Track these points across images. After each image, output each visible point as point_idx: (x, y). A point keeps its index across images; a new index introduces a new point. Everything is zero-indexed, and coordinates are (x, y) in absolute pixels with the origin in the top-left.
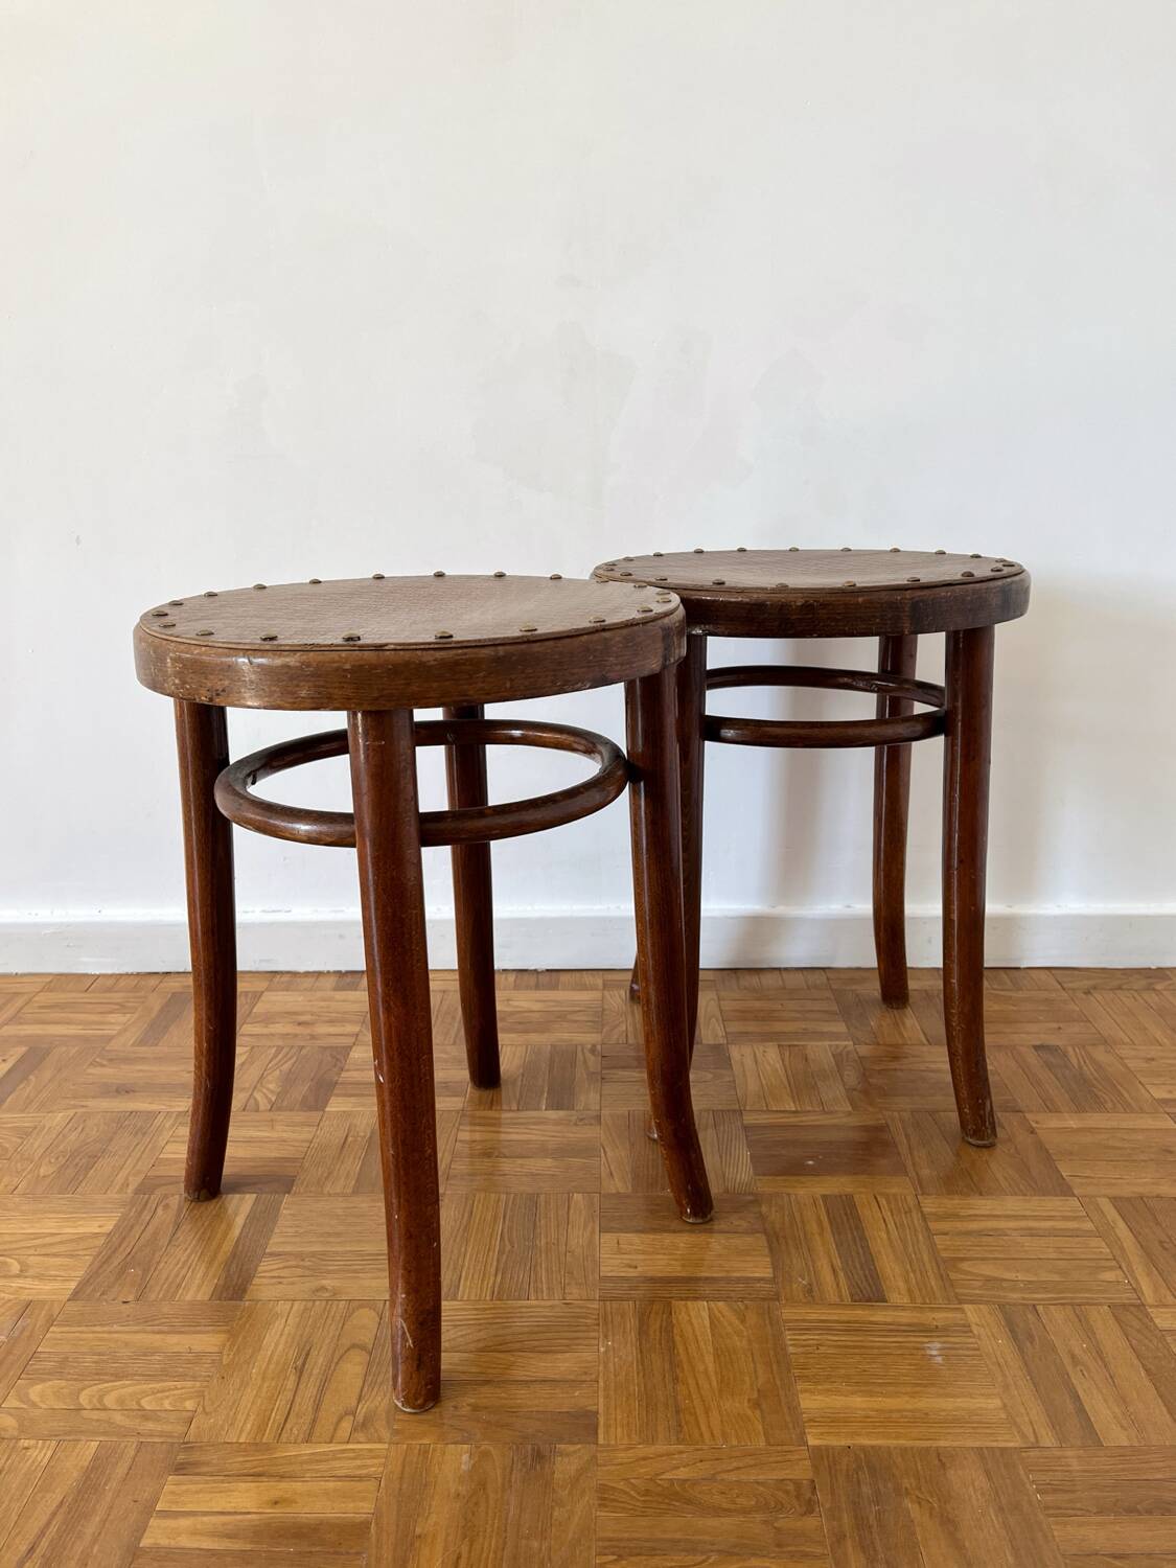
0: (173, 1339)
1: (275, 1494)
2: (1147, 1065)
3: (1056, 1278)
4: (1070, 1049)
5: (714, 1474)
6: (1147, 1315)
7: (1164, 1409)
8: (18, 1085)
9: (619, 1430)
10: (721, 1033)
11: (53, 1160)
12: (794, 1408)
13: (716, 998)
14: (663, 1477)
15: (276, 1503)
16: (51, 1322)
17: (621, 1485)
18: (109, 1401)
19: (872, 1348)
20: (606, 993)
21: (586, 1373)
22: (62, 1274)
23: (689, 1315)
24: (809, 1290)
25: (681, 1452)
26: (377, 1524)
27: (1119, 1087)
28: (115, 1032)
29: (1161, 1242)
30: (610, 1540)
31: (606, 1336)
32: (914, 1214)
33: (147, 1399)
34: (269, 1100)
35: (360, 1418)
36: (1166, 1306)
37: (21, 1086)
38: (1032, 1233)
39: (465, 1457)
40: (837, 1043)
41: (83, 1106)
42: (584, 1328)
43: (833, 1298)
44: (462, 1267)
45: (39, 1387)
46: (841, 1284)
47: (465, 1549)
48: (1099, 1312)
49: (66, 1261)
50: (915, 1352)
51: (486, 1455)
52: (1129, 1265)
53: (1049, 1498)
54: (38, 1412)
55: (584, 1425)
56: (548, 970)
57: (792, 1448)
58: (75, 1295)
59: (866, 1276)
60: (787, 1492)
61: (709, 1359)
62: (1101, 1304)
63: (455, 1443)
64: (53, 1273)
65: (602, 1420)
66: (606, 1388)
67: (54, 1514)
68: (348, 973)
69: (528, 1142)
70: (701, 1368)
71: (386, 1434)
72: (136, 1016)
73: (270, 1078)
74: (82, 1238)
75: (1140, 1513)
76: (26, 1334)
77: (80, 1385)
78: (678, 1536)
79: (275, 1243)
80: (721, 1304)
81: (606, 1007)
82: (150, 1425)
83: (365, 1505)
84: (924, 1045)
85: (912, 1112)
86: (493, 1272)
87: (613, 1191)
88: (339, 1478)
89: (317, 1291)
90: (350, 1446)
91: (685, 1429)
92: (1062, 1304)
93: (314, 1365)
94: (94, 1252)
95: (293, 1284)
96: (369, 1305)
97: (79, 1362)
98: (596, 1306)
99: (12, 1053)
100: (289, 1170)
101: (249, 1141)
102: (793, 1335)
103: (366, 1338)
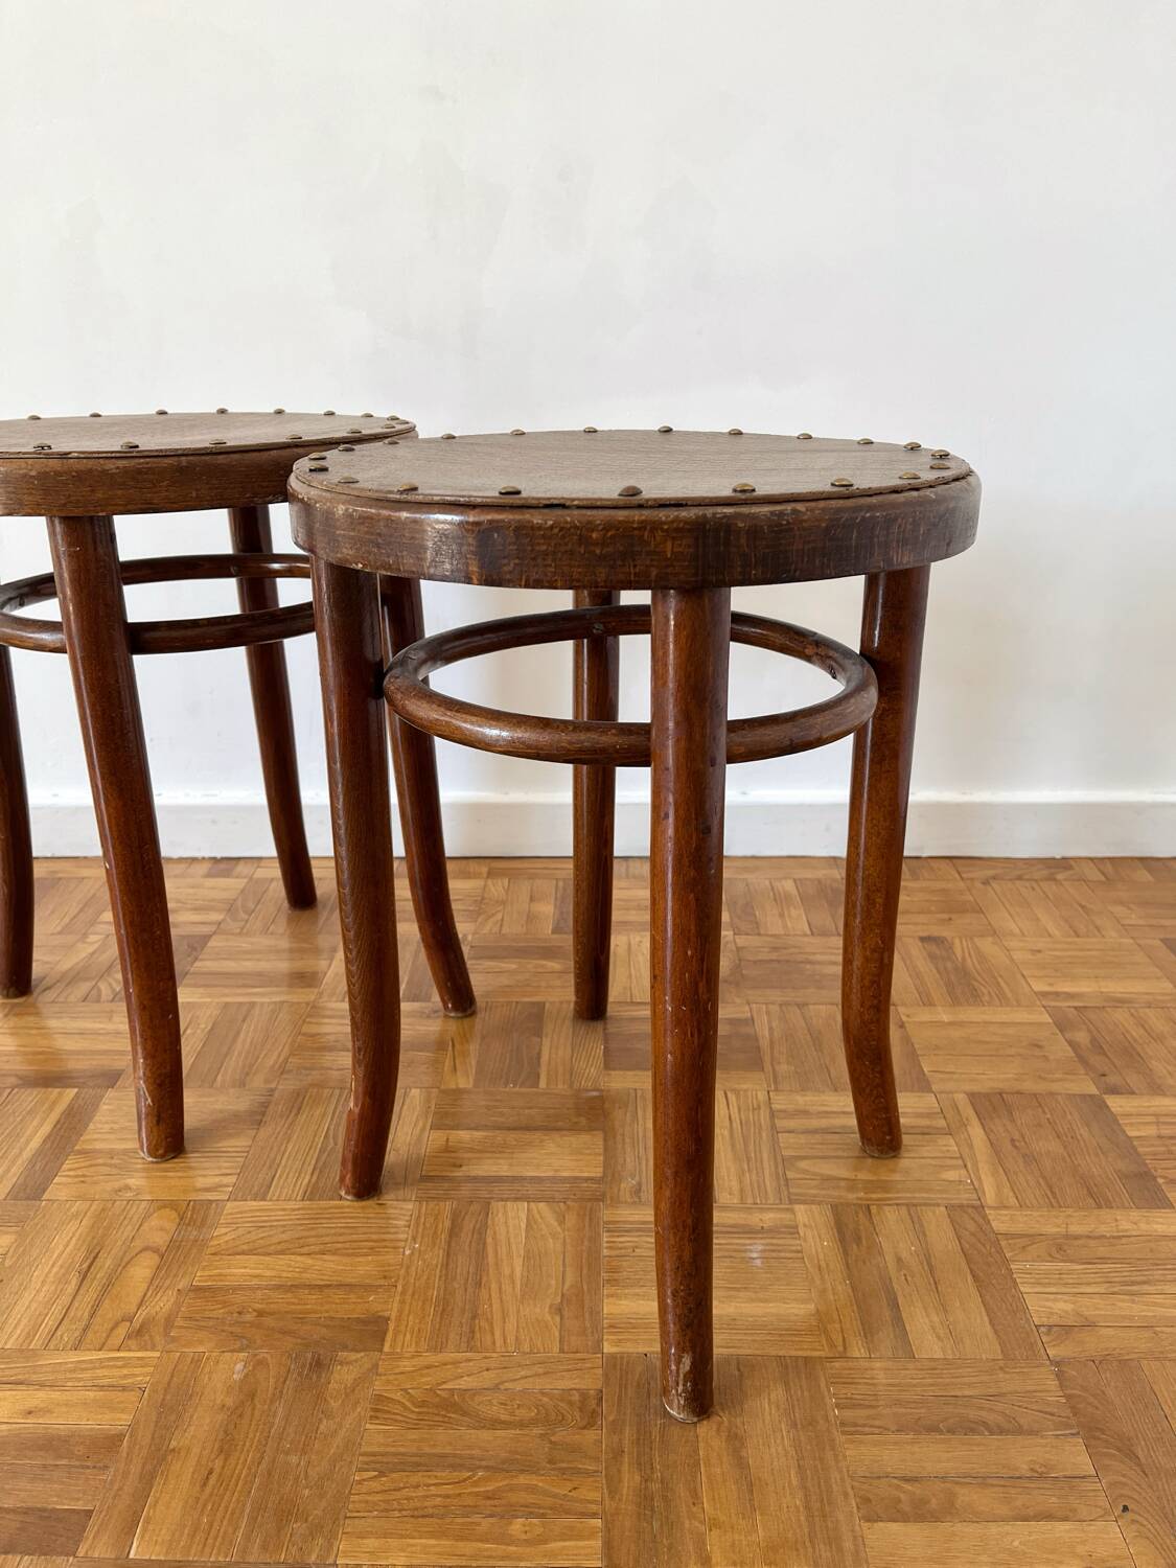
1: (30, 1404)
2: (1030, 957)
4: (957, 940)
5: (497, 1385)
6: (985, 1217)
7: (986, 1318)
9: (408, 1336)
12: (596, 1313)
14: (444, 1386)
15: (30, 1413)
17: (398, 1396)
20: (490, 882)
21: (385, 1277)
23: (506, 1217)
24: (637, 1191)
26: (131, 1436)
27: (1000, 980)
29: (1013, 1140)
30: (374, 1454)
31: (414, 1239)
32: (763, 1109)
35: (137, 1324)
36: (1006, 1207)
39: (239, 1366)
42: (393, 1230)
44: (279, 1164)
47: (218, 1464)
48: (934, 1212)
50: (734, 1254)
51: (261, 1363)
52: (975, 1164)
53: (848, 1414)
55: (372, 1331)
57: (586, 1356)
60: (571, 1403)
61: (518, 1264)
62: (938, 1205)
63: (232, 1351)
65: (392, 1326)
66: (403, 1293)
68: (223, 859)
70: (507, 1271)
71: (160, 1341)
75: (941, 1432)
78: (448, 1450)
79: (87, 1140)
80: (542, 1205)
81: (486, 895)
83: (124, 1416)
84: (806, 935)
85: (781, 1005)
86: (310, 1172)
87: (454, 1087)
88: (102, 1388)
89: (120, 1191)
90: (122, 1354)
91: (478, 1335)
92: (897, 1205)
93: (101, 1268)
95: (96, 1183)
96: (172, 1204)
98: (411, 1207)
100: (117, 1063)
101: (83, 1033)
102: (610, 1236)
103: (161, 1239)
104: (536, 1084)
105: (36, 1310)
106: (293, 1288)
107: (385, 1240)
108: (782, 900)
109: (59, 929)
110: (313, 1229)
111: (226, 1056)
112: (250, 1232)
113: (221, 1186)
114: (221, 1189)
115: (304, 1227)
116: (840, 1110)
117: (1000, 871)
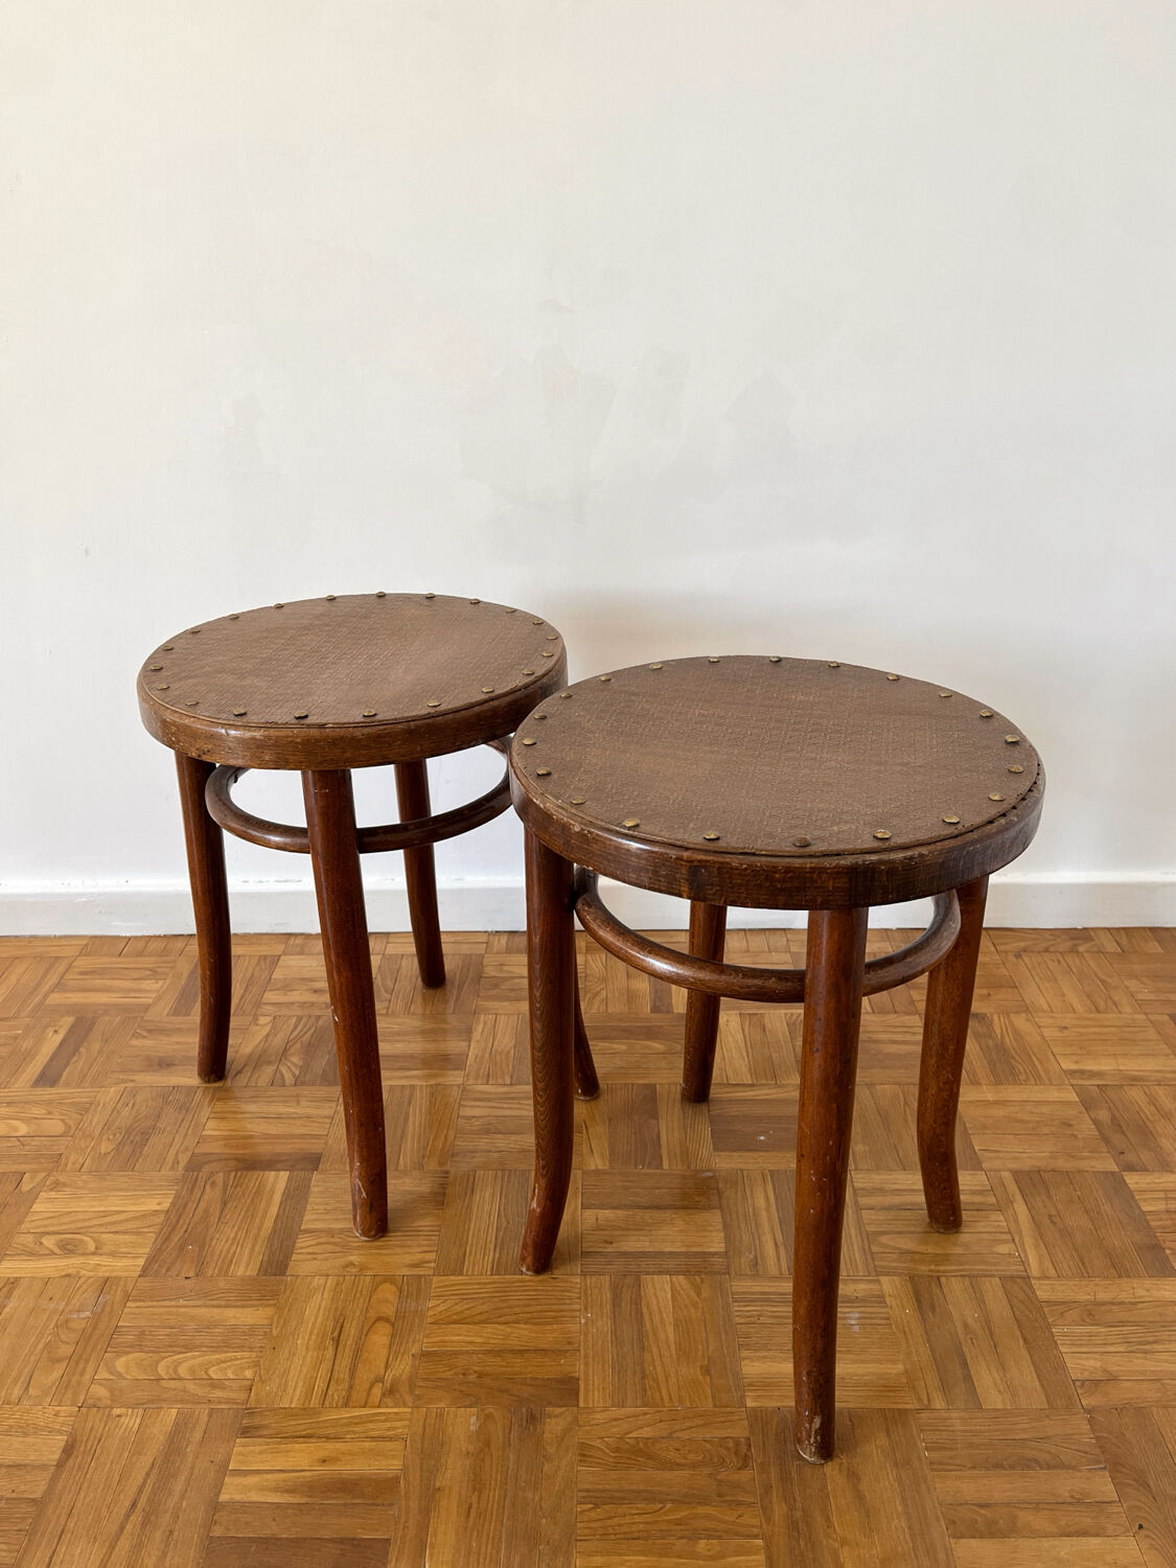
0: (230, 1313)
1: (322, 1454)
2: (1060, 1034)
4: (995, 1016)
5: (670, 1434)
6: (1031, 1286)
7: (1034, 1375)
8: (71, 1058)
9: (596, 1394)
11: (111, 1137)
12: (737, 1374)
14: (631, 1435)
15: (324, 1461)
16: (127, 1298)
17: (597, 1443)
18: (182, 1371)
20: (589, 957)
21: (569, 1343)
22: (131, 1251)
23: (655, 1289)
24: (755, 1265)
25: (645, 1414)
26: (405, 1479)
27: (1034, 1058)
28: (151, 1001)
29: (1050, 1216)
30: (588, 1491)
31: (586, 1309)
32: (847, 1189)
33: (213, 1369)
34: (294, 1074)
35: (388, 1385)
36: (1047, 1278)
37: (75, 1058)
39: (473, 1419)
41: (132, 1081)
42: (568, 1301)
43: (773, 1270)
44: (466, 1243)
45: (123, 1359)
46: (781, 1259)
47: (474, 1499)
48: (991, 1283)
49: (133, 1238)
51: (489, 1417)
52: (1021, 1238)
53: (936, 1455)
54: (124, 1383)
55: (568, 1389)
57: (733, 1410)
58: (144, 1272)
60: (728, 1449)
61: (670, 1329)
62: (993, 1276)
63: (465, 1407)
64: (123, 1250)
65: (582, 1384)
66: (586, 1357)
67: (148, 1474)
70: (662, 1336)
71: (409, 1399)
72: (168, 982)
73: (292, 1050)
74: (145, 1216)
75: (1005, 1469)
76: (108, 1309)
77: (155, 1357)
78: (641, 1487)
79: (310, 1220)
80: (681, 1277)
81: (589, 972)
82: (218, 1393)
83: (395, 1462)
86: (492, 1248)
87: (593, 1168)
88: (373, 1438)
89: (347, 1267)
90: (381, 1410)
91: (649, 1393)
92: (962, 1276)
93: (348, 1336)
94: (156, 1229)
95: (327, 1260)
96: (390, 1279)
97: (154, 1336)
98: (578, 1280)
99: (61, 1023)
100: (316, 1147)
101: (279, 1117)
102: (739, 1306)
103: (389, 1310)
104: (660, 1166)
105: (306, 1374)
106: (498, 1353)
107: (563, 1311)
110: (503, 1301)
111: (402, 1138)
112: (456, 1304)
113: (427, 1262)
114: (426, 1265)
115: (496, 1299)
116: (909, 1187)
117: (1029, 943)
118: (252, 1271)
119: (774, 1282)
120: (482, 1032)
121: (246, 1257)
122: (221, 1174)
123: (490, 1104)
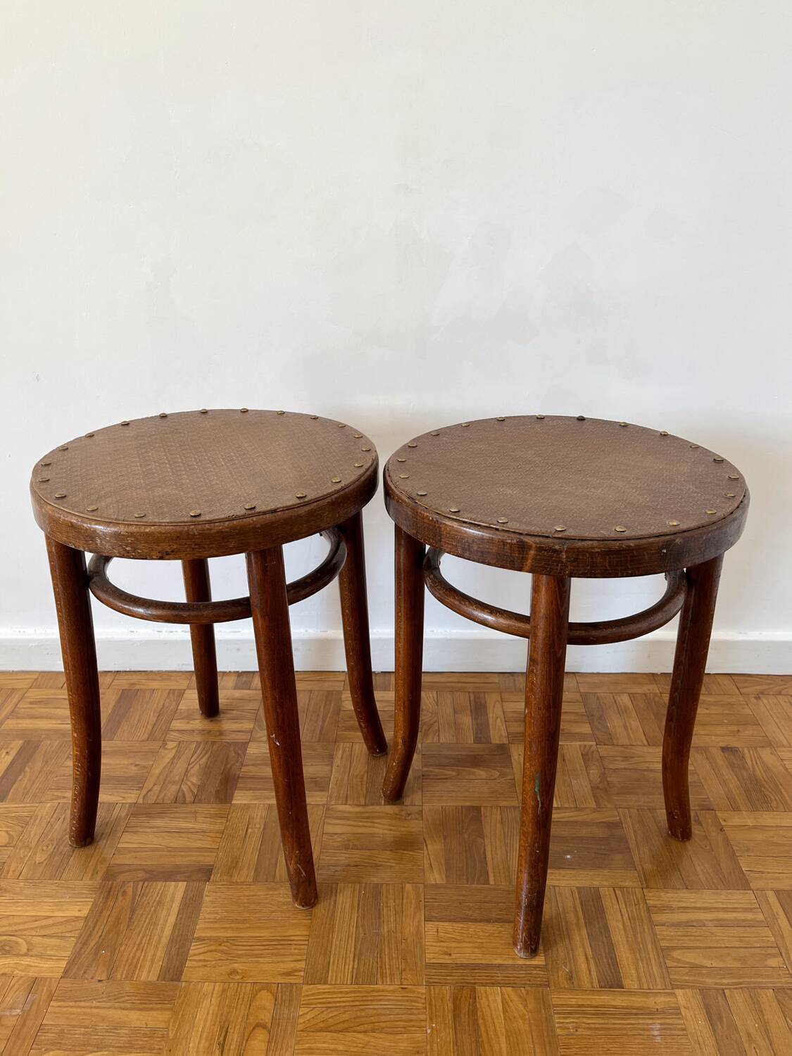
0: (134, 1015)
3: (737, 964)
4: (746, 750)
8: (17, 777)
10: (504, 733)
11: (45, 848)
13: (499, 699)
16: (51, 997)
19: (615, 1029)
20: (424, 694)
21: (418, 1053)
22: (57, 954)
23: (488, 1000)
24: (570, 978)
27: (780, 786)
31: (431, 1019)
32: (642, 905)
34: (193, 793)
37: (21, 777)
38: (722, 924)
40: (585, 743)
41: (64, 797)
42: (416, 1012)
43: (587, 985)
44: (330, 953)
46: (592, 973)
48: (766, 995)
49: (58, 941)
50: (642, 1032)
52: (788, 953)
56: (382, 672)
58: (66, 972)
59: (609, 964)
61: (503, 1039)
62: (768, 988)
64: (49, 953)
68: (243, 673)
69: (372, 835)
70: (496, 1047)
73: (192, 771)
74: (69, 921)
76: (35, 1007)
79: (201, 930)
80: (509, 989)
81: (424, 707)
84: (645, 746)
85: (638, 810)
86: (352, 959)
87: (433, 883)
89: (231, 974)
92: (741, 988)
93: (232, 1040)
94: (77, 934)
95: (215, 967)
96: (266, 987)
97: (71, 1034)
98: (424, 991)
99: (11, 746)
100: (208, 859)
101: (180, 832)
102: (559, 1018)
103: (266, 1017)
104: (487, 882)
107: (412, 1021)
108: (622, 711)
109: (146, 736)
110: (362, 1010)
112: (322, 1012)
113: (296, 971)
114: (296, 974)
115: (357, 1008)
116: (693, 905)
117: (765, 687)
118: (153, 977)
119: (588, 994)
120: (342, 757)
121: (148, 963)
122: (132, 883)
123: (349, 822)
